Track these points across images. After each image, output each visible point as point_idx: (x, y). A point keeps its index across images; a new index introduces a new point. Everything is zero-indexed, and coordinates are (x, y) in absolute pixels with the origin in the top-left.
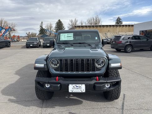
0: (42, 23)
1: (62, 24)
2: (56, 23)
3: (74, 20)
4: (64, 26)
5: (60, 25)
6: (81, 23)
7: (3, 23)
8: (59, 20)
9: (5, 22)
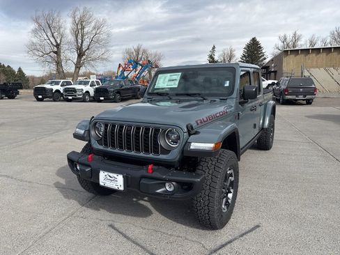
0: (214, 48)
1: (260, 47)
2: (245, 46)
3: (292, 35)
4: (263, 51)
5: (253, 50)
6: (311, 42)
7: (141, 53)
8: (254, 40)
9: (144, 51)
